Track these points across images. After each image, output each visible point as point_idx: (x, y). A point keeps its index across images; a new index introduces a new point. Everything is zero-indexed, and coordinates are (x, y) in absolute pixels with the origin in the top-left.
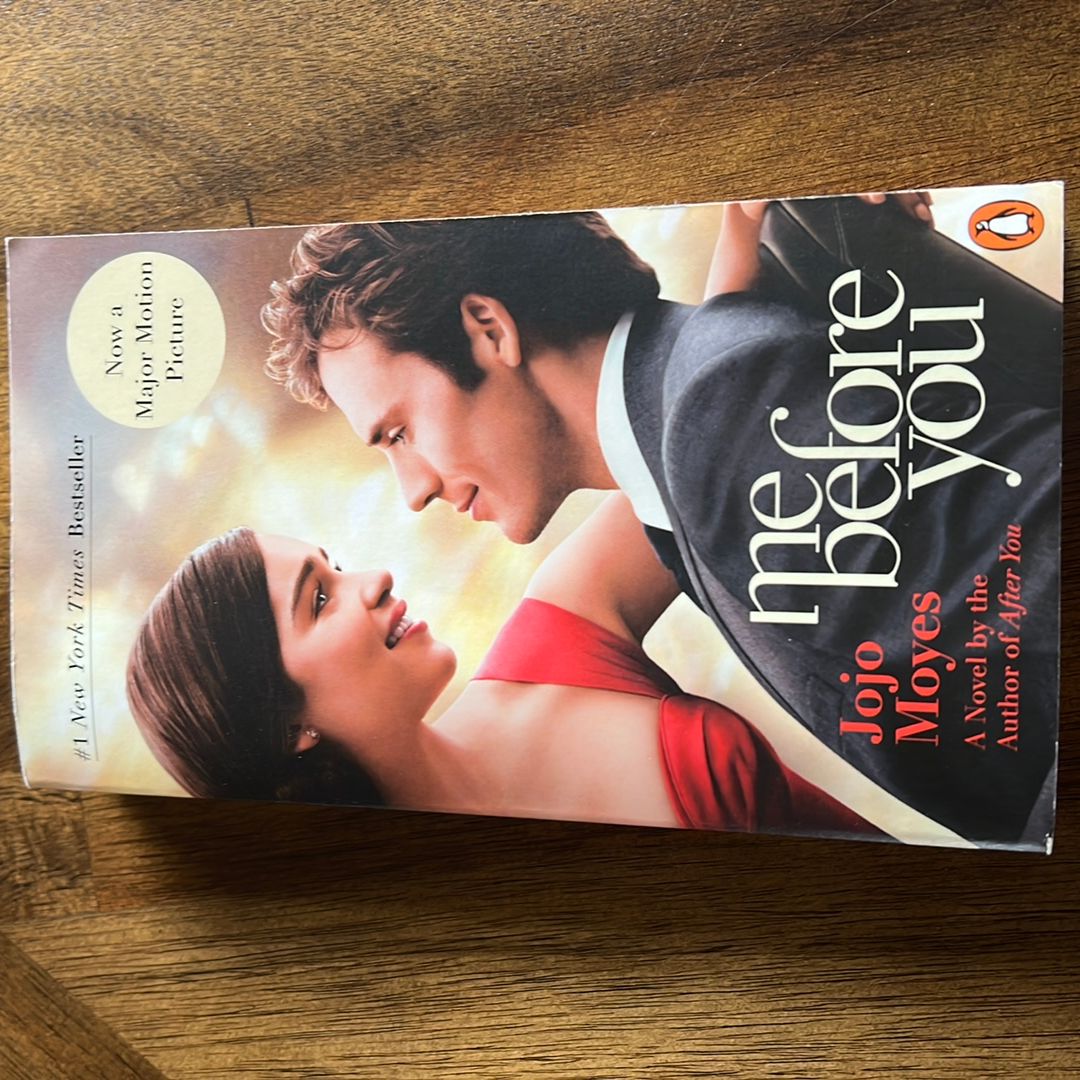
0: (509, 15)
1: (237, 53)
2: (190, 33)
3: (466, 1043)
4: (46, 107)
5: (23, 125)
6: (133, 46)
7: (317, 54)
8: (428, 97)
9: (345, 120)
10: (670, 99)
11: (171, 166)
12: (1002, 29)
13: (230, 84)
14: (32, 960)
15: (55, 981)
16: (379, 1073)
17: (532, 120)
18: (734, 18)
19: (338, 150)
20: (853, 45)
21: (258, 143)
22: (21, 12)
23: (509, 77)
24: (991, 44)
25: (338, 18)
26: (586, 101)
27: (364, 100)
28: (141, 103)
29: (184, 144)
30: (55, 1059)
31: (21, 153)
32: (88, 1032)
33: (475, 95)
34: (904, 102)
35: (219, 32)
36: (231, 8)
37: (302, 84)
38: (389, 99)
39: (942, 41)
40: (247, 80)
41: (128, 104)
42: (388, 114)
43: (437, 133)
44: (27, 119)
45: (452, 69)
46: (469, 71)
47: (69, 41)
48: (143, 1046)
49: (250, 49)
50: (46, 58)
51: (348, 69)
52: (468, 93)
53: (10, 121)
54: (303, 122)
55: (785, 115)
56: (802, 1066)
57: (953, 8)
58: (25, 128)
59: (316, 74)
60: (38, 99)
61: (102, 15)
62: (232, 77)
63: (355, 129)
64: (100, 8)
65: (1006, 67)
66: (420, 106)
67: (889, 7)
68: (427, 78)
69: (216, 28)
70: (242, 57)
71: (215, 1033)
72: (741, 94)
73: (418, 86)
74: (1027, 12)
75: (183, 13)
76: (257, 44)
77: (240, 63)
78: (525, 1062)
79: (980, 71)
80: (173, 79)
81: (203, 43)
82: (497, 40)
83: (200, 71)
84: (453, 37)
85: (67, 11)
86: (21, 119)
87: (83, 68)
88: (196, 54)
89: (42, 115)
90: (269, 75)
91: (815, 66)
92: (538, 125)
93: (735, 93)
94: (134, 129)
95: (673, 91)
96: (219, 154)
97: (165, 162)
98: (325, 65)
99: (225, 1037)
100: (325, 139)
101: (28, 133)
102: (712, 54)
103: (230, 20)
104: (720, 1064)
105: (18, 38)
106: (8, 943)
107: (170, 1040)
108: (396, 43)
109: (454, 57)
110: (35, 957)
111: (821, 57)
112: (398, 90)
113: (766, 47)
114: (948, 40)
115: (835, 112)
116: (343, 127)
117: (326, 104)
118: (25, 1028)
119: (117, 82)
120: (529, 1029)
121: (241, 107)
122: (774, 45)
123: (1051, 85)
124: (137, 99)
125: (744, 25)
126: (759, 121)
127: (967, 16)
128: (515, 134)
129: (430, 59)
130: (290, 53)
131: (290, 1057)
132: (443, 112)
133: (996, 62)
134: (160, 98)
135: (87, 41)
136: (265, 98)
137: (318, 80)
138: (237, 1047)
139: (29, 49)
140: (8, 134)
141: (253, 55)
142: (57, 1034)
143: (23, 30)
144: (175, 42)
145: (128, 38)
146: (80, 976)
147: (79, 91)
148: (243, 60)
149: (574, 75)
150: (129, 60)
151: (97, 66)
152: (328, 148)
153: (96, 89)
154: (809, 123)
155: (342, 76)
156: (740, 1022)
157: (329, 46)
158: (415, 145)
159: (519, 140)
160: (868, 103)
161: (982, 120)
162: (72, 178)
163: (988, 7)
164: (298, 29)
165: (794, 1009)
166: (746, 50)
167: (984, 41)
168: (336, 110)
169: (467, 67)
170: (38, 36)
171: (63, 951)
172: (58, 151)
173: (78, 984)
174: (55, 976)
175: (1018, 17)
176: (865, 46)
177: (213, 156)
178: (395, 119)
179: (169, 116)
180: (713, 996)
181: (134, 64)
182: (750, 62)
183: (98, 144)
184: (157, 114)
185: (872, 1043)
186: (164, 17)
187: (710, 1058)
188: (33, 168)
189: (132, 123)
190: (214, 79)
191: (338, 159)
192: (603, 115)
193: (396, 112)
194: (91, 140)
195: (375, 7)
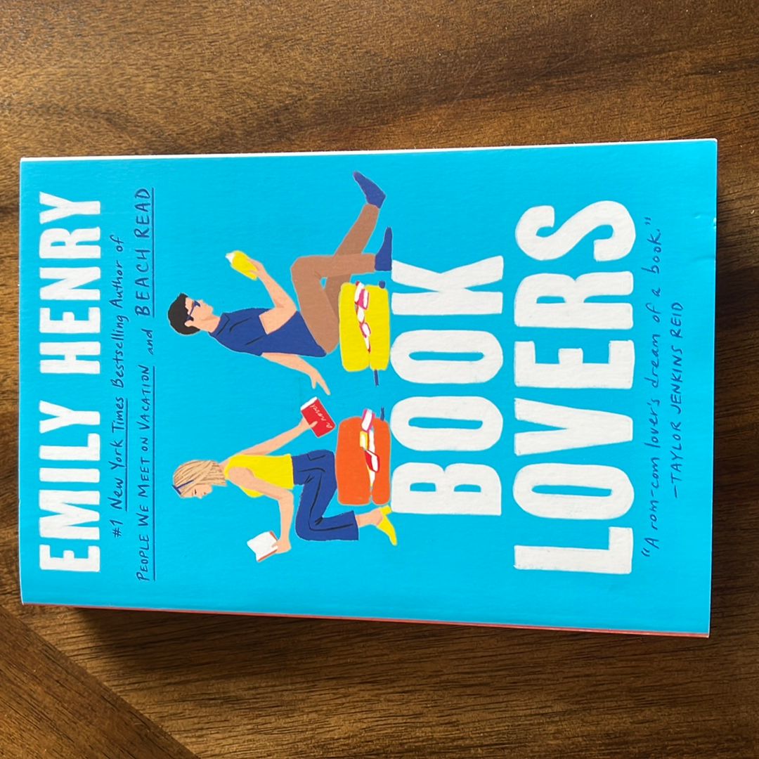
0: (345, 57)
1: (174, 75)
2: (144, 61)
3: (326, 676)
4: (50, 105)
5: (33, 115)
6: (107, 69)
7: (225, 77)
8: (296, 105)
9: (245, 118)
10: (444, 110)
11: (132, 144)
12: (636, 74)
13: (170, 94)
14: (45, 641)
15: (60, 652)
16: (271, 697)
17: (361, 121)
18: (481, 63)
19: (240, 136)
20: (550, 81)
21: (188, 131)
22: (32, 45)
23: (346, 94)
24: (630, 83)
25: (239, 55)
26: (393, 110)
27: (256, 106)
28: (111, 104)
29: (141, 130)
30: (60, 702)
31: (33, 133)
32: (82, 682)
33: (326, 105)
34: (581, 115)
35: (163, 61)
36: (169, 47)
37: (216, 95)
38: (272, 105)
39: (602, 81)
40: (181, 91)
41: (104, 104)
42: (272, 114)
43: (302, 127)
44: (37, 112)
45: (310, 89)
46: (322, 90)
47: (64, 64)
48: (119, 690)
49: (183, 72)
50: (49, 74)
51: (245, 87)
52: (321, 103)
53: (25, 113)
54: (217, 118)
55: (511, 121)
56: (527, 677)
57: (608, 62)
58: (35, 118)
59: (226, 89)
60: (44, 99)
61: (86, 48)
62: (171, 89)
63: (250, 123)
64: (85, 44)
65: (638, 96)
66: (291, 111)
67: (571, 60)
68: (295, 93)
69: (161, 59)
70: (178, 77)
71: (166, 679)
72: (486, 108)
73: (290, 98)
74: (650, 65)
75: (138, 49)
76: (187, 70)
77: (176, 81)
78: (362, 685)
79: (623, 98)
80: (133, 90)
81: (153, 68)
82: (338, 72)
83: (151, 85)
84: (311, 69)
85: (62, 45)
86: (33, 112)
87: (74, 81)
88: (148, 74)
89: (46, 109)
90: (196, 89)
91: (529, 93)
92: (364, 124)
93: (482, 108)
94: (108, 120)
95: (445, 105)
96: (164, 136)
97: (128, 141)
98: (231, 83)
99: (173, 681)
100: (232, 129)
101: (37, 121)
102: (468, 84)
103: (170, 54)
104: (479, 679)
105: (31, 61)
106: (28, 630)
107: (136, 685)
108: (276, 72)
109: (312, 82)
110: (47, 638)
111: (532, 88)
112: (277, 100)
113: (500, 81)
114: (605, 80)
115: (540, 120)
116: (242, 122)
117: (232, 108)
118: (40, 683)
119: (97, 90)
120: (364, 665)
121: (177, 108)
122: (505, 80)
123: (663, 107)
124: (110, 101)
125: (487, 67)
126: (495, 124)
127: (616, 66)
128: (350, 128)
129: (296, 82)
130: (208, 75)
131: (215, 691)
132: (305, 114)
133: (633, 93)
134: (125, 101)
135: (75, 64)
136: (193, 103)
137: (228, 93)
138: (180, 687)
139: (38, 68)
140: (24, 121)
141: (186, 76)
142: (62, 685)
143: (33, 56)
144: (133, 67)
145: (104, 63)
146: (77, 648)
147: (71, 95)
148: (178, 79)
149: (385, 94)
150: (104, 77)
151: (83, 80)
152: (234, 135)
153: (82, 95)
154: (525, 126)
155: (242, 91)
156: (491, 654)
157: (234, 72)
158: (288, 134)
159: (353, 132)
160: (559, 116)
161: (624, 126)
162: (67, 149)
163: (628, 61)
164: (214, 61)
165: (523, 644)
166: (488, 82)
167: (626, 81)
168: (238, 112)
169: (320, 88)
170: (43, 60)
171: (65, 633)
172: (57, 132)
173: (76, 653)
174: (60, 649)
175: (644, 68)
176: (558, 82)
177: (159, 137)
178: (276, 118)
179: (131, 112)
180: (474, 639)
181: (107, 79)
182: (490, 90)
183: (84, 129)
184: (123, 111)
185: (568, 662)
186: (127, 51)
187: (474, 675)
188: (41, 142)
189: (106, 116)
190: (160, 90)
191: (240, 142)
192: (403, 119)
193: (276, 113)
194: (79, 126)
195: (263, 50)
